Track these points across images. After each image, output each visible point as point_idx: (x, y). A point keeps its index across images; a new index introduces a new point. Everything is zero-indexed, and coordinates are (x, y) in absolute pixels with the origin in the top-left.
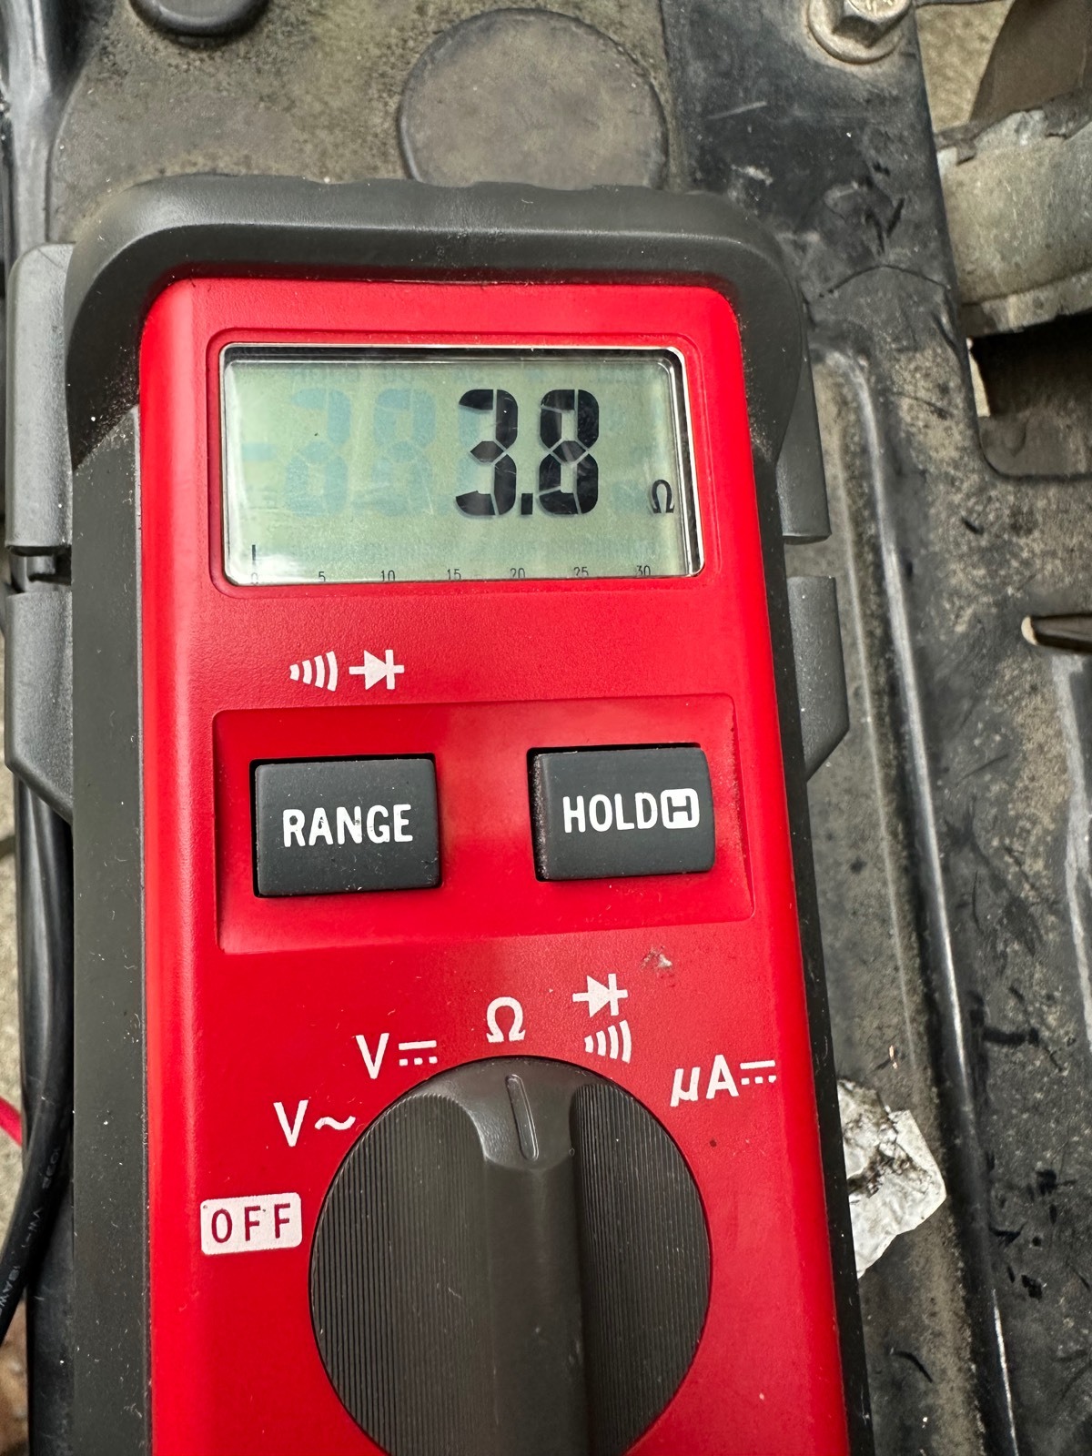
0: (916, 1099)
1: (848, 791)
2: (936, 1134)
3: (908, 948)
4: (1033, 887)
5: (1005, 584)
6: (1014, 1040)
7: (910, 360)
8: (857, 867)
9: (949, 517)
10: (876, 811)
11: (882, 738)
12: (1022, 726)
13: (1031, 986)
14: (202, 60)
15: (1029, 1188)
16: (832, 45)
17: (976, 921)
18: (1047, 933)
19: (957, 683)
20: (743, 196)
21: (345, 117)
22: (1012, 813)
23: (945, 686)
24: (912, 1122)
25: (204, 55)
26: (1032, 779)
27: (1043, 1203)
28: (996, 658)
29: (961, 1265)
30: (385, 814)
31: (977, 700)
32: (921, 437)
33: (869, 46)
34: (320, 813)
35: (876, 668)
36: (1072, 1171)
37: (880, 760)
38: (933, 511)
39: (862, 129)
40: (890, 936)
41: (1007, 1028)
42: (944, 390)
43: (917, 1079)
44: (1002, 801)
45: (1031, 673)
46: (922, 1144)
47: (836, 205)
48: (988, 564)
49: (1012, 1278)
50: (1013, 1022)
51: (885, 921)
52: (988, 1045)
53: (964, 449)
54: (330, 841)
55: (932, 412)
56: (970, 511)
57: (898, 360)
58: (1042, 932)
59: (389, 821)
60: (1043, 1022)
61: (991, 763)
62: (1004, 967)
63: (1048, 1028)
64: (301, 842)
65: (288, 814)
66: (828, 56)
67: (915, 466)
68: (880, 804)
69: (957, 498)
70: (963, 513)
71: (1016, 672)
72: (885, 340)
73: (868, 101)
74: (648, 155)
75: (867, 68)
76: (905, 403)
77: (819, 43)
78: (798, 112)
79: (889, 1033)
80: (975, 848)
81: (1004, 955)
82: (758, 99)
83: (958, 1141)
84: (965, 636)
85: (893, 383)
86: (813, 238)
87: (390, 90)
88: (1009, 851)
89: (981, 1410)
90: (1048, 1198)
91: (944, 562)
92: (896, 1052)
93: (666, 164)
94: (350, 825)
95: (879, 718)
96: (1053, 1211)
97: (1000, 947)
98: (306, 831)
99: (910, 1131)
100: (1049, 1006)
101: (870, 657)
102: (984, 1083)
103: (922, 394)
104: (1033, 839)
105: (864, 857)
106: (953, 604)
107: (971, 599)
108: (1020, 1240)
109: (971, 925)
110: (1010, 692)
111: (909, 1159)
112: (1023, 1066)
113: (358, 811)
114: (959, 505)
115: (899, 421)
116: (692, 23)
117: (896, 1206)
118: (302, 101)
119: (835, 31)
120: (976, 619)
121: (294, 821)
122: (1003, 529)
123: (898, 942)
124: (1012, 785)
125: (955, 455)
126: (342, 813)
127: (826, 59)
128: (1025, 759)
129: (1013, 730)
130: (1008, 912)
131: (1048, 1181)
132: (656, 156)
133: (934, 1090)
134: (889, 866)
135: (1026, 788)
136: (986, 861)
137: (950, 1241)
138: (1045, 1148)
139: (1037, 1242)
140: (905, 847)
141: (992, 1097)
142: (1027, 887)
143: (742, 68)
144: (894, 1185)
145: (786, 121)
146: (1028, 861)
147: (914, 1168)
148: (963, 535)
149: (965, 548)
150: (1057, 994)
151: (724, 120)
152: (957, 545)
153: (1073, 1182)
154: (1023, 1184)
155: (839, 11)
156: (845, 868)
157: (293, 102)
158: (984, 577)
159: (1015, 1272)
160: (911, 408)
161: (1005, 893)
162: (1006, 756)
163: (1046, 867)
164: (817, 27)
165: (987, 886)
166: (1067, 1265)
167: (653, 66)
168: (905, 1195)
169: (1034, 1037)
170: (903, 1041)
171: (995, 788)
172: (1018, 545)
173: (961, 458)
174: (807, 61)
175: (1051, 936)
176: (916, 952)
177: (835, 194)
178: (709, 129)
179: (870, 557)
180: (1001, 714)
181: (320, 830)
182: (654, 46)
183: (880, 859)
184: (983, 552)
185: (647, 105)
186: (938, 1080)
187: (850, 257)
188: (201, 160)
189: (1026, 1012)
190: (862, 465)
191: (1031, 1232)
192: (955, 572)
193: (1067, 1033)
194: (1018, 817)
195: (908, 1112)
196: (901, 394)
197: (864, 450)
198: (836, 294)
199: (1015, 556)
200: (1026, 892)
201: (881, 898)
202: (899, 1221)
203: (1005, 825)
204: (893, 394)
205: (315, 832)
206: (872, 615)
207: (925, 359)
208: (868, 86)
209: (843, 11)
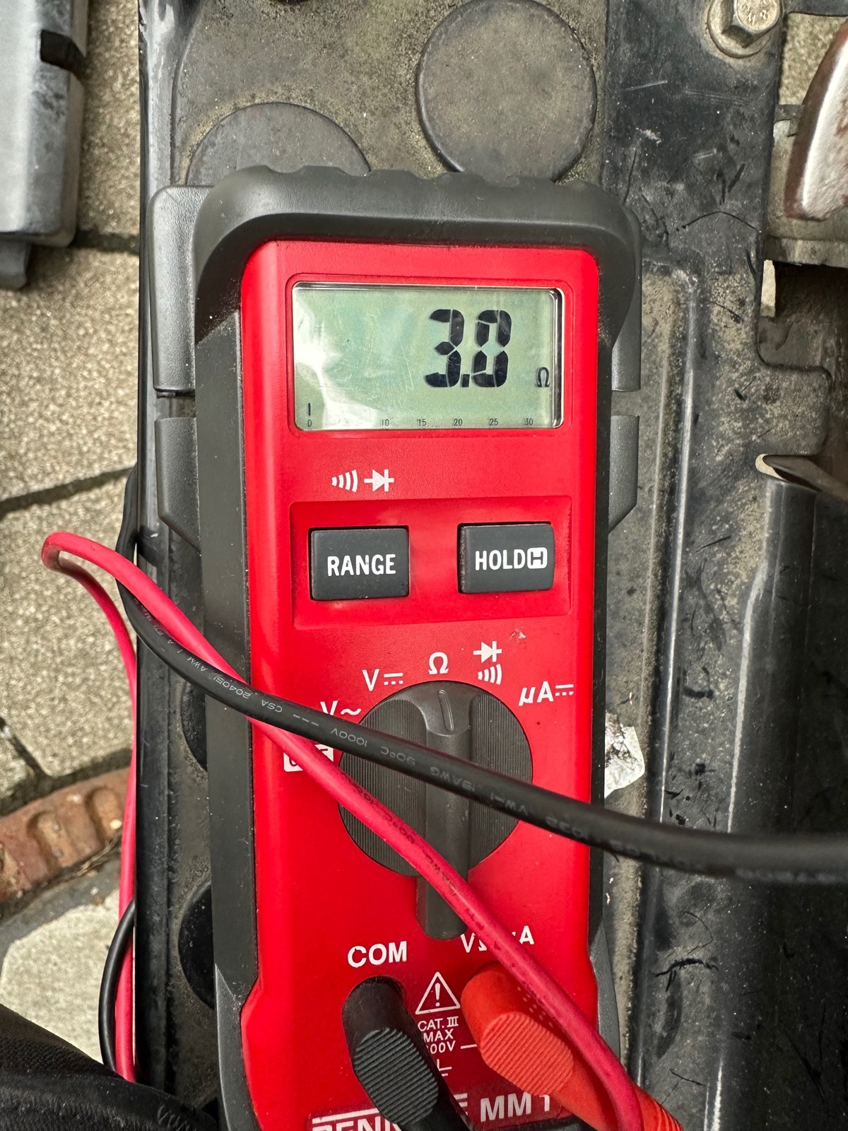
0: (639, 721)
1: (634, 548)
2: (646, 740)
3: (651, 640)
4: (728, 613)
5: (751, 433)
6: (700, 695)
7: (725, 280)
8: (631, 592)
9: (727, 387)
10: (647, 561)
11: (659, 519)
12: (743, 520)
13: (715, 667)
14: (286, 11)
15: (690, 773)
16: (720, 41)
17: (692, 629)
18: (730, 639)
19: (711, 491)
20: (639, 152)
21: (381, 66)
22: (726, 570)
23: (703, 492)
24: (634, 733)
25: (288, 7)
26: (741, 552)
27: (696, 780)
28: (737, 478)
29: (646, 807)
30: (382, 559)
31: (719, 502)
32: (721, 334)
33: (745, 47)
34: (347, 558)
35: (664, 476)
36: (715, 765)
37: (656, 531)
38: (718, 383)
39: (728, 109)
40: (642, 633)
41: (696, 689)
42: (742, 303)
43: (641, 711)
44: (721, 564)
45: (755, 490)
46: (638, 745)
47: (699, 164)
48: (744, 419)
49: (671, 815)
50: (700, 686)
51: (641, 624)
52: (684, 697)
53: (746, 344)
54: (352, 573)
55: (732, 318)
56: (741, 385)
57: (718, 280)
58: (728, 639)
59: (384, 563)
60: (717, 687)
61: (719, 541)
62: (702, 656)
63: (719, 690)
64: (337, 574)
65: (330, 559)
66: (716, 48)
67: (714, 352)
68: (651, 558)
69: (735, 376)
70: (737, 386)
71: (746, 488)
72: (712, 265)
73: (736, 88)
74: (581, 121)
75: (741, 62)
76: (716, 309)
77: (712, 37)
78: (688, 91)
79: (631, 685)
80: (700, 589)
81: (703, 649)
82: (663, 78)
83: (657, 745)
84: (721, 463)
85: (711, 295)
86: (680, 187)
87: (414, 49)
88: (719, 592)
89: (641, 876)
90: (699, 777)
91: (719, 416)
92: (633, 696)
93: (592, 129)
94: (362, 565)
95: (660, 507)
96: (700, 784)
97: (702, 645)
98: (340, 568)
99: (632, 738)
100: (722, 679)
101: (662, 469)
102: (677, 716)
103: (727, 304)
104: (734, 586)
105: (635, 587)
106: (718, 443)
107: (730, 441)
108: (679, 797)
109: (689, 632)
110: (739, 500)
111: (628, 752)
112: (701, 709)
113: (367, 558)
114: (735, 380)
115: (709, 322)
116: (628, 13)
117: (617, 775)
118: (352, 51)
119: (724, 32)
120: (730, 453)
121: (333, 562)
122: (758, 398)
123: (646, 637)
124: (729, 554)
125: (739, 347)
126: (359, 559)
127: (715, 51)
128: (740, 540)
129: (737, 523)
130: (711, 627)
131: (701, 769)
132: (586, 123)
133: (650, 718)
134: (649, 595)
135: (737, 557)
136: (705, 597)
137: (642, 794)
138: (703, 753)
139: (688, 798)
140: (660, 584)
141: (680, 724)
142: (725, 612)
143: (656, 52)
144: (617, 764)
145: (678, 97)
146: (729, 598)
147: (630, 756)
148: (733, 400)
149: (733, 408)
150: (728, 673)
151: (636, 92)
152: (729, 406)
153: (713, 771)
154: (687, 770)
155: (729, 20)
156: (623, 592)
157: (347, 51)
158: (740, 428)
159: (673, 812)
160: (719, 312)
161: (712, 616)
162: (729, 537)
163: (738, 603)
164: (713, 27)
165: (702, 611)
166: (702, 811)
167: (596, 49)
168: (622, 770)
169: (710, 695)
170: (638, 690)
171: (719, 556)
172: (765, 409)
173: (743, 350)
174: (701, 51)
175: (732, 641)
176: (655, 643)
177: (701, 156)
178: (626, 98)
179: (674, 408)
180: (732, 513)
181: (347, 567)
182: (598, 33)
183: (645, 588)
184: (742, 410)
185: (586, 83)
186: (653, 713)
187: (702, 204)
188: (280, 91)
189: (708, 680)
190: (681, 347)
191: (686, 793)
192: (723, 423)
193: (729, 694)
194: (729, 573)
195: (633, 728)
196: (714, 303)
197: (684, 338)
198: (687, 230)
199: (762, 416)
200: (724, 616)
201: (641, 612)
202: (616, 782)
203: (720, 577)
204: (710, 302)
205: (344, 569)
206: (669, 443)
207: (734, 281)
208: (739, 76)
209: (732, 21)
